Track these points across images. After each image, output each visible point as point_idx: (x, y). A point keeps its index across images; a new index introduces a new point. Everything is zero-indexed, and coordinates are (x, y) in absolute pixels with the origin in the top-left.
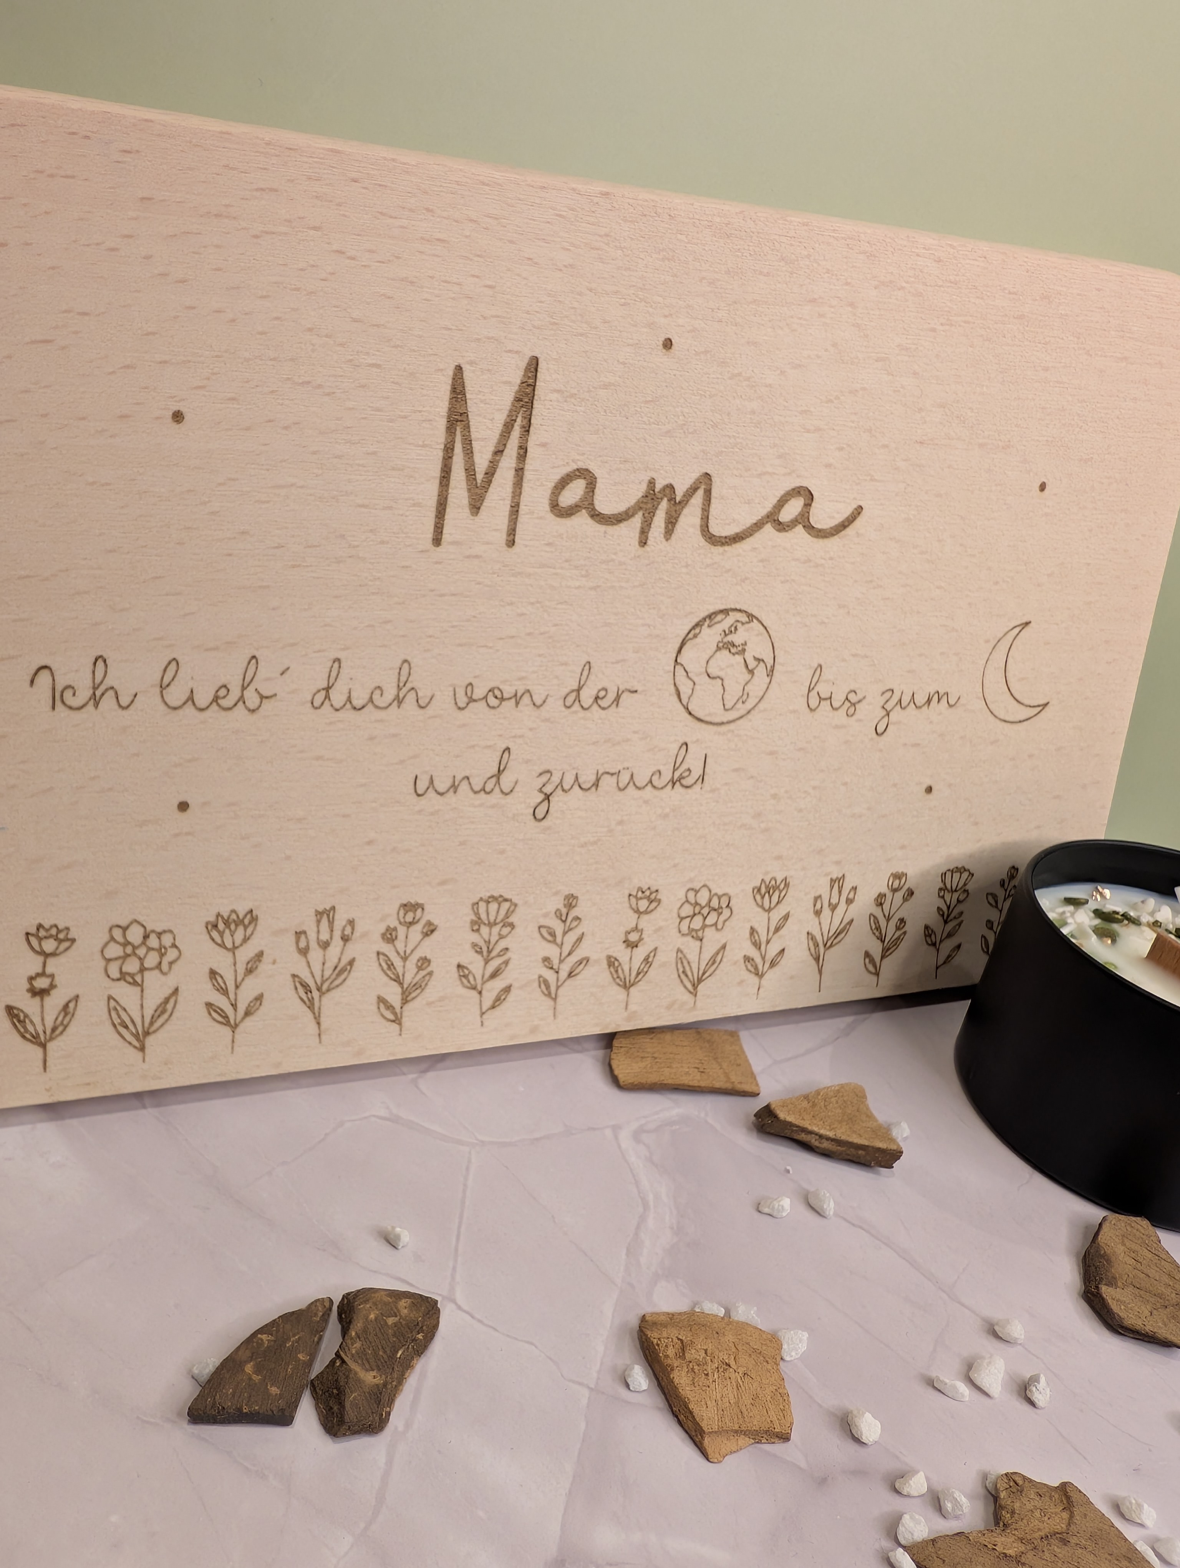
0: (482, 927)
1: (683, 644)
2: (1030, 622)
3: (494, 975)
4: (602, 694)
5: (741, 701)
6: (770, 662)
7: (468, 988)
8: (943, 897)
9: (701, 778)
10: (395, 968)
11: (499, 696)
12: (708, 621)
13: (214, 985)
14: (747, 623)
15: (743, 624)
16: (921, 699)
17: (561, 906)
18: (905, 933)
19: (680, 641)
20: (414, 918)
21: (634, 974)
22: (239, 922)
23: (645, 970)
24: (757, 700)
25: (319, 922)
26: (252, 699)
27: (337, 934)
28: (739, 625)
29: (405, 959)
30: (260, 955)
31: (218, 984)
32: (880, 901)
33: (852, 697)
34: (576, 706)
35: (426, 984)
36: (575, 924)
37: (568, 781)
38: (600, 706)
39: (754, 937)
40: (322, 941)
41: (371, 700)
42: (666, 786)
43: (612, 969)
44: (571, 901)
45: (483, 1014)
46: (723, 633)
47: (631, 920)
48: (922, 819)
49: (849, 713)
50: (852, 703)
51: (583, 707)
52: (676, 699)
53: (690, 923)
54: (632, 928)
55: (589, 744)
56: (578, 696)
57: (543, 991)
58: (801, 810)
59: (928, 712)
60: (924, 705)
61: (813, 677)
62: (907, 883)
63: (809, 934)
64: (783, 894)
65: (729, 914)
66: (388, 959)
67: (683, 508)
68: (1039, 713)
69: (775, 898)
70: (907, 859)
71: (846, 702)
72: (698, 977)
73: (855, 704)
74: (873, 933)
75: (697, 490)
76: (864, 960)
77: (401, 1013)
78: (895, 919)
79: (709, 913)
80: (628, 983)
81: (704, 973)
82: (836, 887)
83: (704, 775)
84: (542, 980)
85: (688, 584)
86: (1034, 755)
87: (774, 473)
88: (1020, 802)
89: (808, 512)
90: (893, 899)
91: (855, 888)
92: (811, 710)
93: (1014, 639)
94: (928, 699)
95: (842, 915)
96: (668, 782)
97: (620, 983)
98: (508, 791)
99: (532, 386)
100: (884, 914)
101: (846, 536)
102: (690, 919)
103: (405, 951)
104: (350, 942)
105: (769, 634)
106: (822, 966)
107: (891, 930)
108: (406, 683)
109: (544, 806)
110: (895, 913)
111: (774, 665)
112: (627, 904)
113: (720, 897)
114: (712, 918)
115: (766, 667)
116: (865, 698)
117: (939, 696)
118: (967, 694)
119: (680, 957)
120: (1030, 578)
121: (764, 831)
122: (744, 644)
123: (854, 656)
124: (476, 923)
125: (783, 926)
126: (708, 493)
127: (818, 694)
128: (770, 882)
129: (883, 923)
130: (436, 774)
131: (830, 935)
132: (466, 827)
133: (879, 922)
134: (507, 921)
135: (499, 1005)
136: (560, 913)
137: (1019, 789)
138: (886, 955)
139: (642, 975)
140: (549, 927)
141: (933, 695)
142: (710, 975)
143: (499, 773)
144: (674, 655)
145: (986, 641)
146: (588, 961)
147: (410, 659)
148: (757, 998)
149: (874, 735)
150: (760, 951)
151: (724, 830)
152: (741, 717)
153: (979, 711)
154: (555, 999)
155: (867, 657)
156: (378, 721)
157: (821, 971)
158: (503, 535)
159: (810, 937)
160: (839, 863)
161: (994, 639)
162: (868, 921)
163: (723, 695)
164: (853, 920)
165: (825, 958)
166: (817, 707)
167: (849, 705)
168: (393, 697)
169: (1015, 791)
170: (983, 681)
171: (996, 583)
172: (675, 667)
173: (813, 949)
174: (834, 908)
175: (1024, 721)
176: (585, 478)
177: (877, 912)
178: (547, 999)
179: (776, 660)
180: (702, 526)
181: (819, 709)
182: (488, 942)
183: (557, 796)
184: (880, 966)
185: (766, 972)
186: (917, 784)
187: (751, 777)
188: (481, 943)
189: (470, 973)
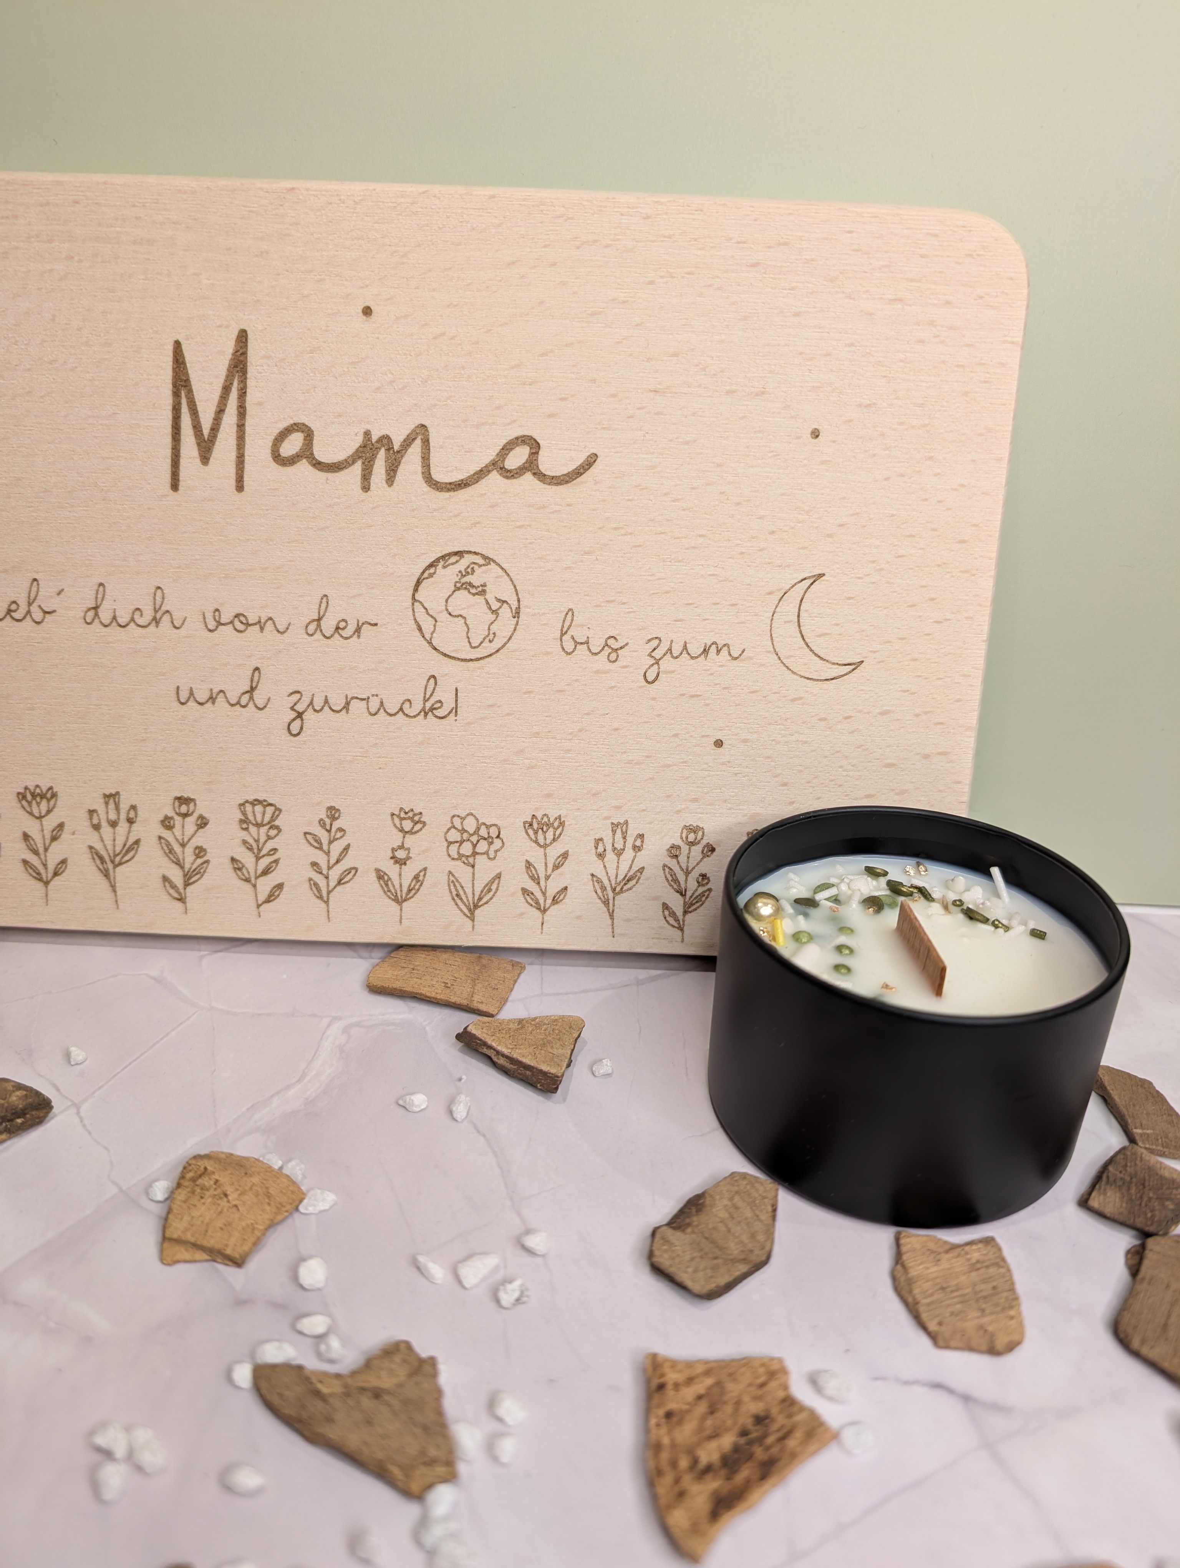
0: (251, 826)
1: (418, 583)
2: (824, 575)
3: (266, 872)
4: (342, 625)
5: (487, 640)
6: (514, 604)
7: (243, 879)
9: (454, 711)
10: (175, 853)
11: (245, 622)
12: (442, 563)
13: (28, 846)
14: (484, 565)
15: (480, 566)
16: (695, 649)
17: (324, 816)
18: (710, 890)
19: (415, 580)
20: (188, 811)
21: (405, 890)
22: (42, 796)
23: (417, 887)
24: (505, 640)
25: (107, 803)
26: (38, 615)
27: (123, 816)
28: (476, 567)
29: (183, 845)
30: (61, 826)
31: (31, 845)
32: (674, 852)
33: (611, 642)
34: (318, 635)
35: (205, 872)
36: (339, 835)
37: (318, 703)
38: (342, 636)
39: (531, 871)
40: (111, 821)
41: (133, 619)
42: (418, 714)
43: (382, 882)
44: (333, 813)
45: (259, 906)
46: (460, 574)
47: (396, 839)
48: (714, 773)
49: (610, 658)
50: (613, 649)
51: (324, 636)
52: (417, 633)
53: (459, 848)
54: (399, 846)
55: (335, 670)
56: (319, 626)
57: (314, 893)
58: (568, 751)
59: (705, 663)
60: (700, 655)
61: (564, 621)
62: (705, 838)
63: (593, 875)
64: (558, 832)
65: (501, 845)
66: (168, 844)
67: (402, 456)
68: (850, 672)
69: (550, 835)
70: (702, 813)
71: (606, 648)
72: (473, 903)
73: (617, 650)
74: (671, 885)
75: (414, 439)
76: (663, 912)
77: (185, 894)
78: (695, 874)
79: (478, 841)
80: (399, 897)
81: (480, 899)
82: (619, 832)
83: (456, 708)
84: (312, 882)
85: (417, 527)
86: (852, 717)
87: (494, 424)
88: (841, 767)
89: (536, 460)
90: (689, 853)
91: (641, 836)
92: (568, 653)
93: (805, 592)
94: (705, 650)
95: (630, 862)
96: (420, 712)
97: (391, 896)
98: (261, 706)
99: (244, 354)
100: (680, 867)
101: (582, 483)
102: (458, 844)
103: (183, 839)
104: (134, 825)
105: (508, 575)
106: (613, 911)
107: (692, 885)
108: (161, 607)
109: (298, 722)
110: (694, 868)
111: (519, 608)
112: (390, 822)
113: (488, 827)
114: (482, 847)
115: (511, 608)
116: (627, 644)
117: (717, 647)
118: (753, 647)
119: (452, 880)
120: (817, 528)
121: (529, 768)
122: (484, 585)
123: (608, 602)
124: (245, 822)
125: (563, 864)
126: (426, 442)
127: (573, 638)
128: (542, 819)
129: (681, 877)
130: (193, 686)
131: (618, 880)
132: (226, 735)
133: (675, 874)
134: (273, 823)
135: (274, 900)
136: (324, 824)
137: (838, 752)
138: (690, 910)
139: (413, 892)
140: (315, 835)
141: (710, 646)
142: (486, 903)
143: (253, 689)
144: (410, 593)
145: (770, 593)
146: (356, 871)
147: (161, 586)
148: (542, 933)
149: (644, 683)
150: (540, 886)
151: (485, 763)
152: (490, 655)
153: (771, 666)
154: (327, 902)
155: (624, 603)
156: (141, 637)
157: (613, 916)
158: (233, 482)
159: (595, 879)
160: (618, 808)
161: (779, 590)
162: (663, 872)
163: (468, 633)
164: (643, 868)
165: (616, 902)
166: (573, 651)
167: (610, 651)
168: (151, 618)
169: (833, 754)
170: (771, 635)
171: (773, 532)
172: (413, 604)
173: (599, 891)
174: (619, 853)
175: (832, 679)
176: (303, 432)
177: (672, 863)
178: (319, 901)
179: (521, 603)
180: (423, 473)
181: (576, 652)
182: (257, 841)
183: (309, 716)
184: (684, 921)
185: (549, 908)
186: (703, 736)
187: (508, 714)
188: (251, 841)
189: (243, 866)
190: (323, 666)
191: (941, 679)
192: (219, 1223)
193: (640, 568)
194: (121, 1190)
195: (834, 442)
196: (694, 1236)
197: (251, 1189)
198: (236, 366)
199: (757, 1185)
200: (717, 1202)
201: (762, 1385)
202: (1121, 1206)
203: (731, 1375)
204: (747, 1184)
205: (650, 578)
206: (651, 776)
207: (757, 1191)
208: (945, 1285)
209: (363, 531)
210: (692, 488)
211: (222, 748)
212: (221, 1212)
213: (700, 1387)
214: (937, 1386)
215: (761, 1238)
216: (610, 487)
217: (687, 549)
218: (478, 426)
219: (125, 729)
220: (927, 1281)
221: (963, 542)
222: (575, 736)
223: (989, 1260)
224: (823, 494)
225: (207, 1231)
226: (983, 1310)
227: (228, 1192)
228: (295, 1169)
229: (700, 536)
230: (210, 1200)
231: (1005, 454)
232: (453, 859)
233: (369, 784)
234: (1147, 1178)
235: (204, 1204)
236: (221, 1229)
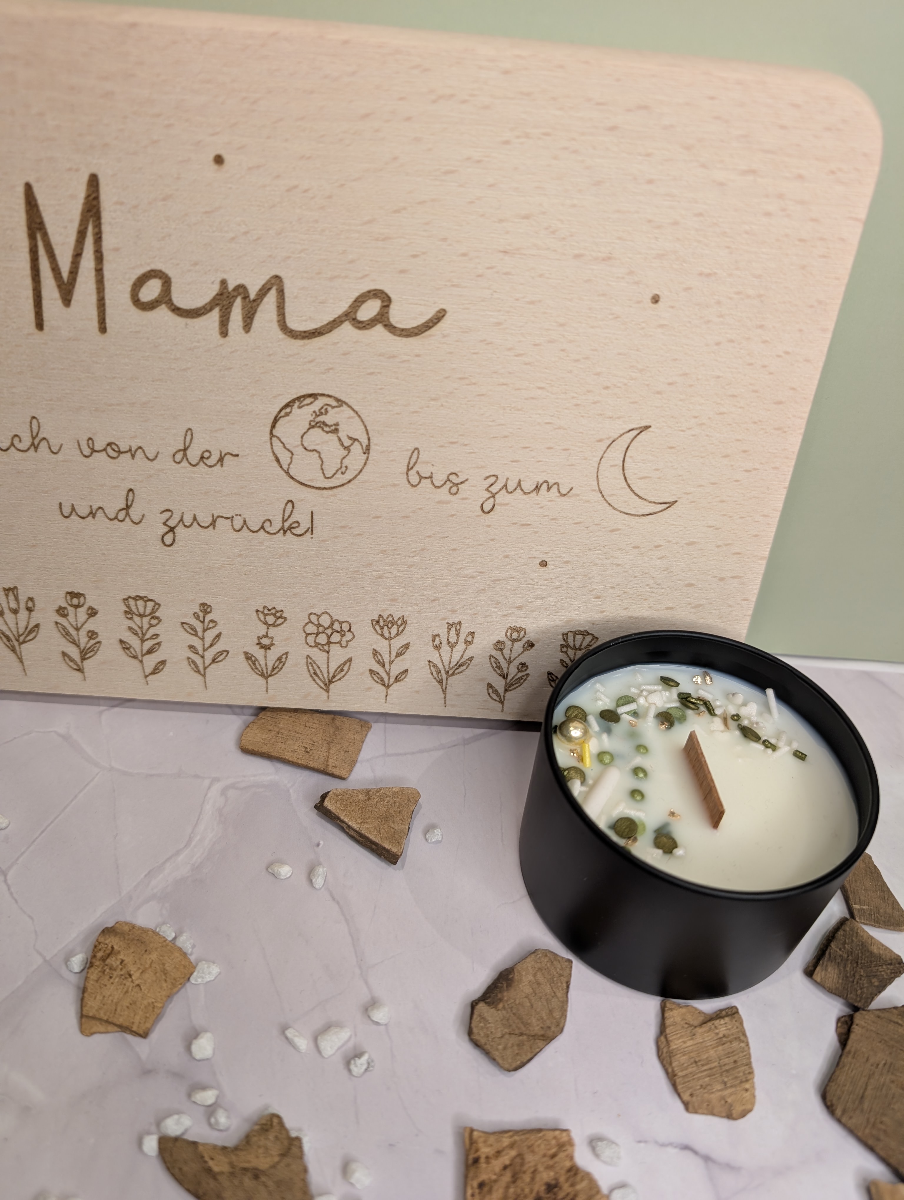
0: (135, 617)
1: (276, 421)
2: (650, 427)
3: (150, 651)
4: (206, 455)
5: (340, 472)
6: (365, 442)
7: (131, 656)
8: (566, 652)
9: (310, 530)
10: (71, 635)
11: (117, 449)
12: (297, 404)
14: (337, 407)
15: (333, 407)
16: (528, 486)
17: (197, 610)
18: (528, 675)
19: (273, 418)
20: (79, 603)
21: (270, 668)
23: (280, 666)
24: (357, 472)
25: (7, 595)
27: (22, 606)
28: (329, 408)
29: (77, 629)
32: (499, 646)
33: (452, 477)
34: (185, 463)
35: (98, 650)
36: (211, 625)
37: (188, 520)
38: (206, 465)
39: (378, 657)
40: (13, 609)
41: (12, 444)
42: (278, 532)
43: (250, 662)
45: (146, 677)
46: (314, 414)
47: (262, 630)
48: (538, 587)
49: (451, 491)
50: (454, 483)
51: (190, 464)
52: (275, 464)
53: (315, 638)
54: (264, 635)
55: (201, 493)
56: (185, 455)
57: (192, 668)
58: (411, 566)
59: (537, 498)
60: (532, 491)
61: (410, 458)
62: (526, 636)
63: (429, 661)
64: (401, 629)
65: (351, 636)
66: (64, 628)
67: (258, 305)
68: (665, 509)
69: (394, 631)
70: (525, 618)
71: (448, 483)
72: (328, 679)
73: (458, 484)
74: (495, 671)
75: (269, 289)
76: (488, 689)
77: (83, 666)
78: (516, 663)
79: (332, 633)
80: (265, 673)
81: (334, 676)
82: (453, 630)
83: (312, 528)
84: (190, 660)
85: (273, 371)
86: (661, 546)
87: (346, 277)
88: (648, 585)
89: (387, 313)
90: (512, 647)
91: (472, 634)
92: (413, 486)
93: (632, 441)
94: (537, 487)
95: (462, 653)
96: (280, 530)
97: (258, 672)
98: (137, 521)
99: (97, 198)
100: (504, 657)
101: (431, 336)
102: (315, 635)
103: (77, 624)
104: (33, 613)
105: (359, 416)
106: (446, 688)
107: (513, 671)
108: (37, 434)
109: (170, 535)
110: (516, 658)
111: (369, 445)
112: (256, 617)
113: (341, 623)
114: (336, 637)
115: (362, 445)
116: (467, 480)
117: (548, 485)
118: (580, 486)
119: (310, 662)
120: (648, 385)
121: (376, 578)
122: (337, 424)
123: (452, 443)
124: (129, 613)
125: (404, 653)
126: (281, 293)
127: (418, 473)
128: (388, 618)
129: (504, 665)
130: (74, 503)
131: (451, 666)
132: (107, 543)
133: (499, 663)
134: (154, 615)
135: (159, 672)
136: (198, 616)
137: (646, 573)
138: (510, 689)
139: (277, 670)
140: (191, 625)
141: (542, 484)
142: (340, 679)
143: (128, 507)
144: (268, 429)
145: (600, 441)
146: (228, 653)
147: (36, 416)
148: (386, 702)
149: (480, 513)
150: (385, 668)
151: (338, 573)
152: (343, 485)
153: (595, 502)
154: (204, 675)
155: (466, 445)
156: (22, 460)
157: (445, 691)
158: (95, 323)
159: (431, 664)
160: (453, 611)
161: (608, 438)
162: (489, 661)
163: (322, 465)
164: (473, 657)
165: (448, 682)
166: (418, 484)
167: (451, 485)
168: (29, 444)
169: (642, 575)
170: (597, 476)
171: (607, 388)
172: (271, 439)
173: (435, 673)
174: (453, 646)
175: (648, 515)
176: (160, 278)
177: (497, 655)
178: (197, 675)
179: (371, 441)
180: (278, 321)
181: (420, 485)
182: (141, 628)
183: (180, 530)
184: (504, 697)
185: (392, 684)
186: (530, 558)
187: (359, 535)
188: (136, 628)
189: (131, 647)
190: (191, 489)
191: (743, 518)
192: (126, 1003)
193: (482, 414)
194: (45, 961)
195: (672, 307)
196: (504, 1012)
197: (151, 966)
198: (89, 211)
199: (555, 963)
200: (524, 978)
201: (553, 1156)
202: (838, 982)
203: (529, 1147)
204: (548, 962)
205: (490, 424)
206: (483, 588)
207: (555, 968)
208: (697, 1059)
209: (222, 373)
210: (535, 345)
211: (104, 554)
212: (127, 992)
213: (505, 1159)
214: (686, 1148)
215: (557, 1014)
216: (457, 341)
217: (526, 399)
218: (331, 279)
219: (16, 536)
220: (684, 1055)
221: (780, 403)
222: (418, 554)
223: (732, 1035)
224: (656, 355)
225: (116, 1010)
226: (725, 1083)
227: (132, 972)
228: (185, 942)
229: (540, 388)
230: (117, 980)
231: (831, 326)
232: (311, 646)
233: (236, 587)
234: (860, 955)
235: (112, 983)
236: (128, 1007)
